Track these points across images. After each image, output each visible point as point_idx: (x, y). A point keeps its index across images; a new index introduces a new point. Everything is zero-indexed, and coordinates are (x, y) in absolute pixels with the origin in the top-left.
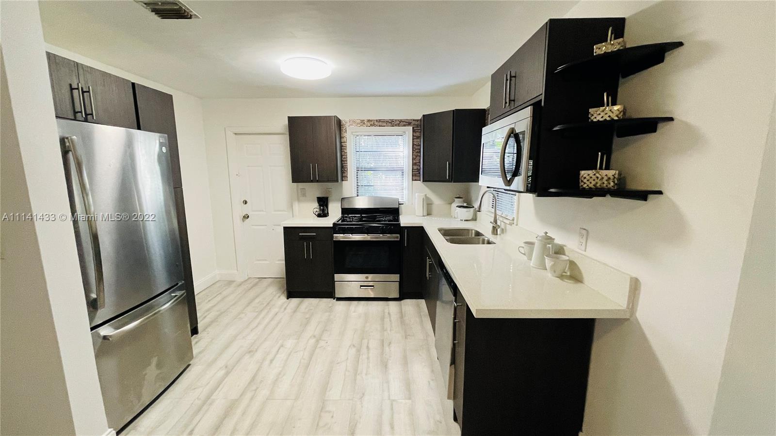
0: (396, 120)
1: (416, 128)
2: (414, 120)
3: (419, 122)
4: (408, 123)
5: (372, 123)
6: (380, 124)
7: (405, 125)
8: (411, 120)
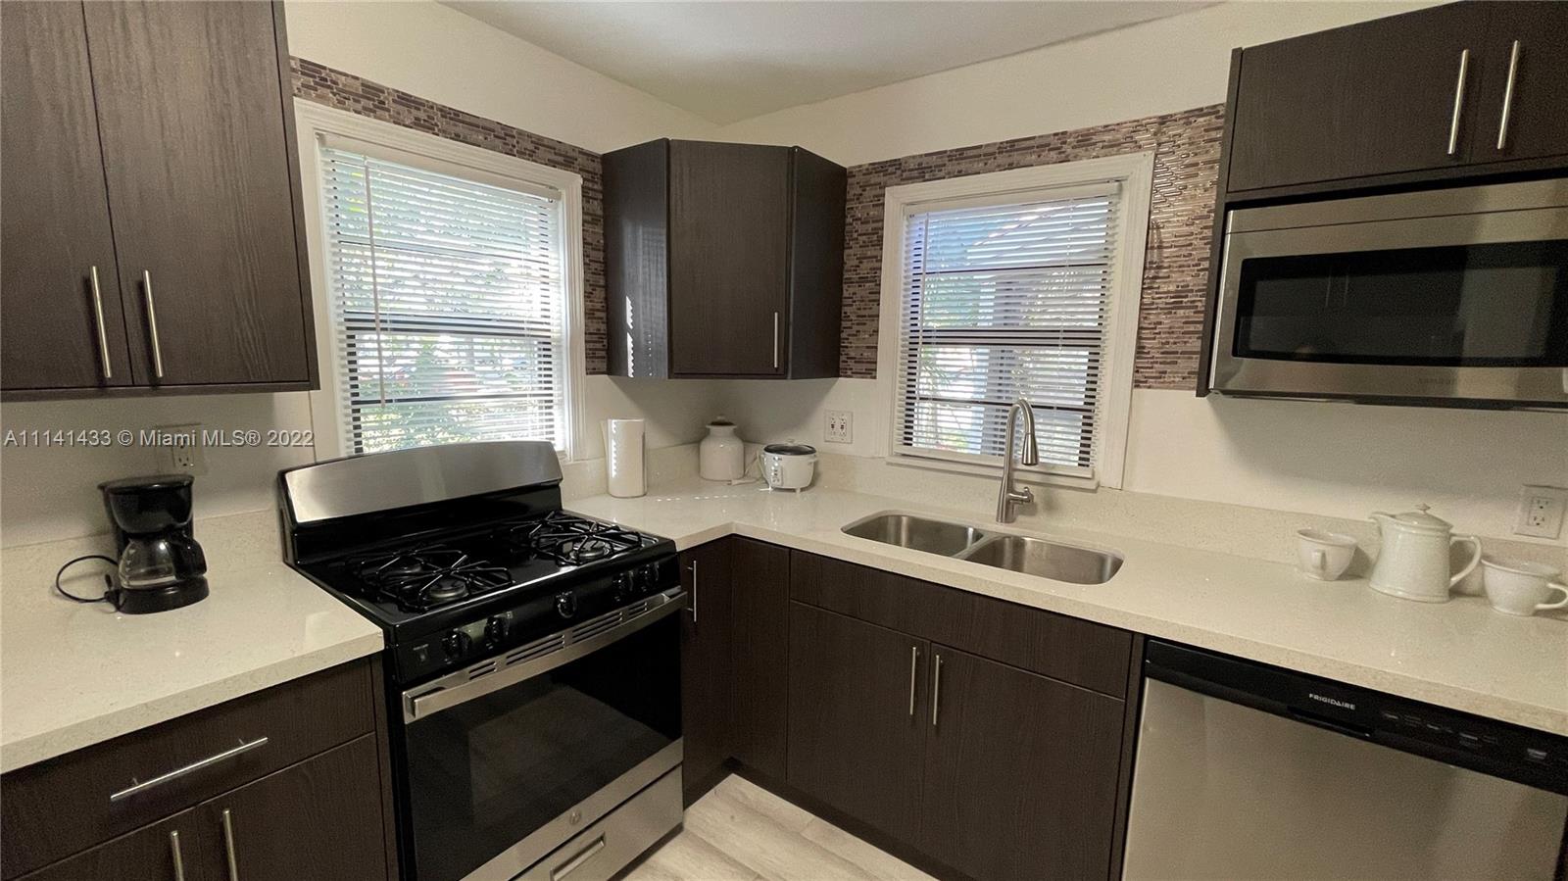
0: (521, 133)
1: (590, 185)
2: (582, 152)
3: (598, 167)
4: (563, 157)
5: (422, 115)
6: (460, 129)
7: (554, 164)
8: (574, 148)
